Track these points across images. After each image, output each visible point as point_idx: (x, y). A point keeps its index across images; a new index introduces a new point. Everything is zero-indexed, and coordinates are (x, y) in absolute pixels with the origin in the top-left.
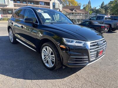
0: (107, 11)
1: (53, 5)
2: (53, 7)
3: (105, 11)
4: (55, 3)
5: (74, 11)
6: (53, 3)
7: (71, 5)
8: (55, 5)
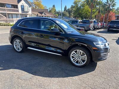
0: (71, 15)
1: (22, 8)
2: (22, 10)
3: (69, 14)
4: (23, 6)
5: (43, 14)
6: (21, 6)
7: (37, 8)
8: (24, 8)
